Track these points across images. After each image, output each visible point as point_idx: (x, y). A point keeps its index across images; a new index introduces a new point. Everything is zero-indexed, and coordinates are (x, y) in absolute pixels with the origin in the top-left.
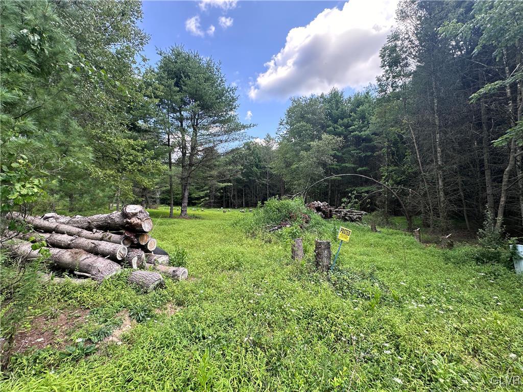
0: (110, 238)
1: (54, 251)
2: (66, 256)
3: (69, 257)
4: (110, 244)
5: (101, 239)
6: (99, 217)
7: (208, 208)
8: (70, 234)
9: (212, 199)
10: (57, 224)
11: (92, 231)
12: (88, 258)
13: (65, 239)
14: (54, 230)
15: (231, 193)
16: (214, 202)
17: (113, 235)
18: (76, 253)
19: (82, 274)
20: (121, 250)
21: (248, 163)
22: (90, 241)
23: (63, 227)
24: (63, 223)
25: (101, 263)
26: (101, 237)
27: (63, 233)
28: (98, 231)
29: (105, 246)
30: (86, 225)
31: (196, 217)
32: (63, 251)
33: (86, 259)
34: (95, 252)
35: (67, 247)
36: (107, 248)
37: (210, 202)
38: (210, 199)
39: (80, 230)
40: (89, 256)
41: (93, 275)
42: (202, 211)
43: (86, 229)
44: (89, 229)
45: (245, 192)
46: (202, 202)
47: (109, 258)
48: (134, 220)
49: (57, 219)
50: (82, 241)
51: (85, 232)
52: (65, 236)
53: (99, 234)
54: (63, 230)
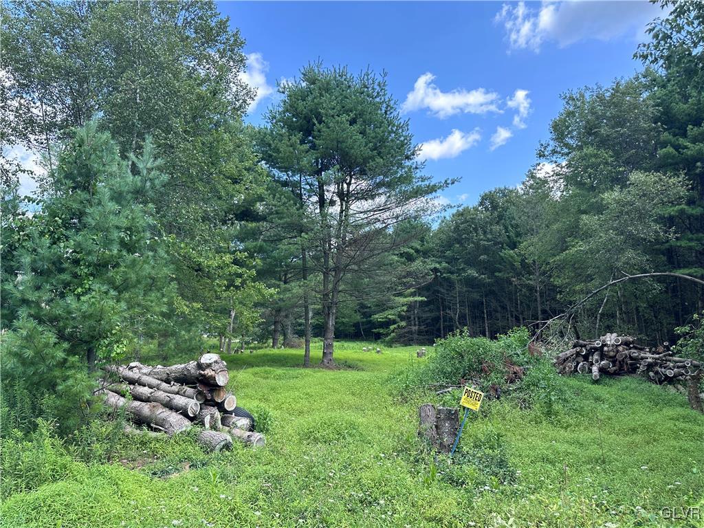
0: (185, 392)
1: (137, 403)
2: (146, 409)
3: (148, 410)
4: (183, 398)
5: (177, 393)
6: (177, 367)
8: (151, 387)
10: (140, 375)
11: (170, 384)
12: (163, 412)
13: (145, 391)
14: (137, 381)
17: (189, 389)
18: (154, 407)
19: (157, 427)
20: (193, 405)
22: (167, 394)
23: (145, 379)
24: (145, 374)
25: (174, 418)
26: (177, 390)
27: (144, 386)
28: (175, 384)
29: (179, 400)
30: (164, 376)
32: (144, 404)
33: (163, 413)
34: (170, 406)
35: (147, 400)
36: (181, 402)
39: (159, 382)
40: (164, 410)
41: (166, 429)
43: (165, 382)
44: (168, 381)
47: (181, 414)
48: (208, 372)
49: (140, 369)
50: (161, 395)
51: (164, 385)
52: (146, 388)
53: (176, 387)
54: (145, 382)
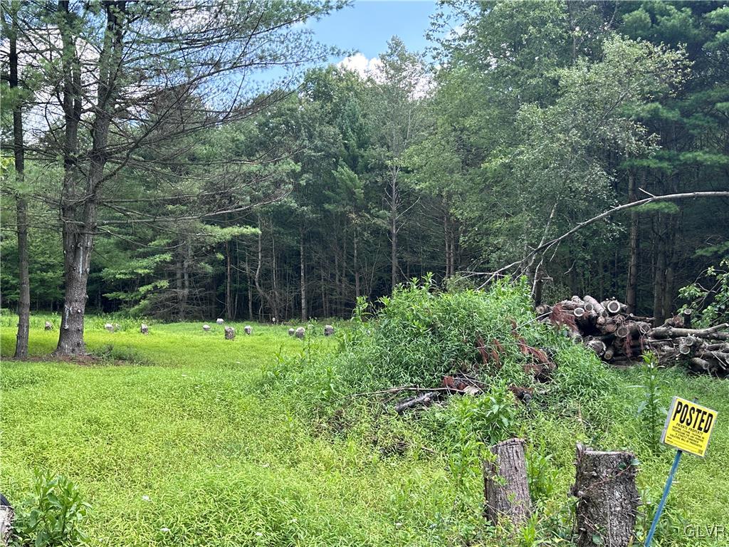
7: (167, 322)
9: (183, 287)
15: (253, 264)
16: (190, 299)
21: (316, 149)
31: (118, 356)
37: (175, 299)
38: (173, 286)
42: (144, 331)
45: (309, 258)
46: (144, 297)
